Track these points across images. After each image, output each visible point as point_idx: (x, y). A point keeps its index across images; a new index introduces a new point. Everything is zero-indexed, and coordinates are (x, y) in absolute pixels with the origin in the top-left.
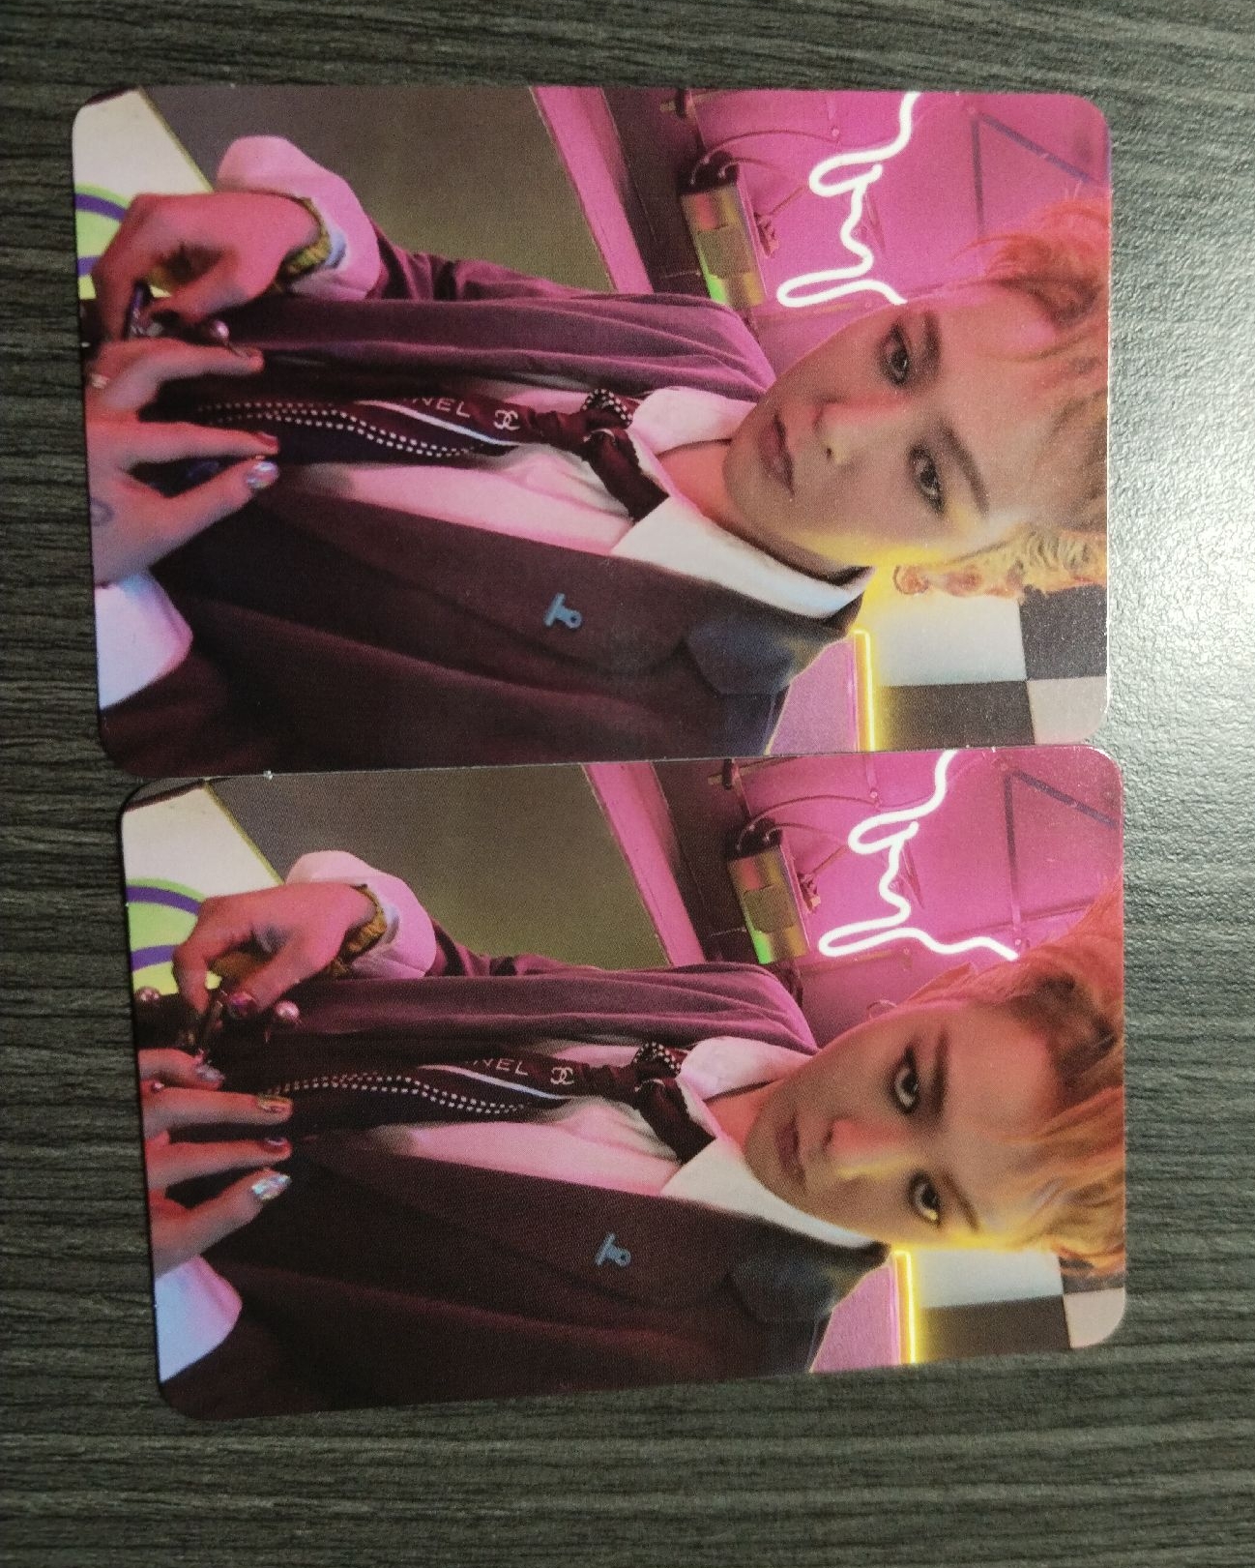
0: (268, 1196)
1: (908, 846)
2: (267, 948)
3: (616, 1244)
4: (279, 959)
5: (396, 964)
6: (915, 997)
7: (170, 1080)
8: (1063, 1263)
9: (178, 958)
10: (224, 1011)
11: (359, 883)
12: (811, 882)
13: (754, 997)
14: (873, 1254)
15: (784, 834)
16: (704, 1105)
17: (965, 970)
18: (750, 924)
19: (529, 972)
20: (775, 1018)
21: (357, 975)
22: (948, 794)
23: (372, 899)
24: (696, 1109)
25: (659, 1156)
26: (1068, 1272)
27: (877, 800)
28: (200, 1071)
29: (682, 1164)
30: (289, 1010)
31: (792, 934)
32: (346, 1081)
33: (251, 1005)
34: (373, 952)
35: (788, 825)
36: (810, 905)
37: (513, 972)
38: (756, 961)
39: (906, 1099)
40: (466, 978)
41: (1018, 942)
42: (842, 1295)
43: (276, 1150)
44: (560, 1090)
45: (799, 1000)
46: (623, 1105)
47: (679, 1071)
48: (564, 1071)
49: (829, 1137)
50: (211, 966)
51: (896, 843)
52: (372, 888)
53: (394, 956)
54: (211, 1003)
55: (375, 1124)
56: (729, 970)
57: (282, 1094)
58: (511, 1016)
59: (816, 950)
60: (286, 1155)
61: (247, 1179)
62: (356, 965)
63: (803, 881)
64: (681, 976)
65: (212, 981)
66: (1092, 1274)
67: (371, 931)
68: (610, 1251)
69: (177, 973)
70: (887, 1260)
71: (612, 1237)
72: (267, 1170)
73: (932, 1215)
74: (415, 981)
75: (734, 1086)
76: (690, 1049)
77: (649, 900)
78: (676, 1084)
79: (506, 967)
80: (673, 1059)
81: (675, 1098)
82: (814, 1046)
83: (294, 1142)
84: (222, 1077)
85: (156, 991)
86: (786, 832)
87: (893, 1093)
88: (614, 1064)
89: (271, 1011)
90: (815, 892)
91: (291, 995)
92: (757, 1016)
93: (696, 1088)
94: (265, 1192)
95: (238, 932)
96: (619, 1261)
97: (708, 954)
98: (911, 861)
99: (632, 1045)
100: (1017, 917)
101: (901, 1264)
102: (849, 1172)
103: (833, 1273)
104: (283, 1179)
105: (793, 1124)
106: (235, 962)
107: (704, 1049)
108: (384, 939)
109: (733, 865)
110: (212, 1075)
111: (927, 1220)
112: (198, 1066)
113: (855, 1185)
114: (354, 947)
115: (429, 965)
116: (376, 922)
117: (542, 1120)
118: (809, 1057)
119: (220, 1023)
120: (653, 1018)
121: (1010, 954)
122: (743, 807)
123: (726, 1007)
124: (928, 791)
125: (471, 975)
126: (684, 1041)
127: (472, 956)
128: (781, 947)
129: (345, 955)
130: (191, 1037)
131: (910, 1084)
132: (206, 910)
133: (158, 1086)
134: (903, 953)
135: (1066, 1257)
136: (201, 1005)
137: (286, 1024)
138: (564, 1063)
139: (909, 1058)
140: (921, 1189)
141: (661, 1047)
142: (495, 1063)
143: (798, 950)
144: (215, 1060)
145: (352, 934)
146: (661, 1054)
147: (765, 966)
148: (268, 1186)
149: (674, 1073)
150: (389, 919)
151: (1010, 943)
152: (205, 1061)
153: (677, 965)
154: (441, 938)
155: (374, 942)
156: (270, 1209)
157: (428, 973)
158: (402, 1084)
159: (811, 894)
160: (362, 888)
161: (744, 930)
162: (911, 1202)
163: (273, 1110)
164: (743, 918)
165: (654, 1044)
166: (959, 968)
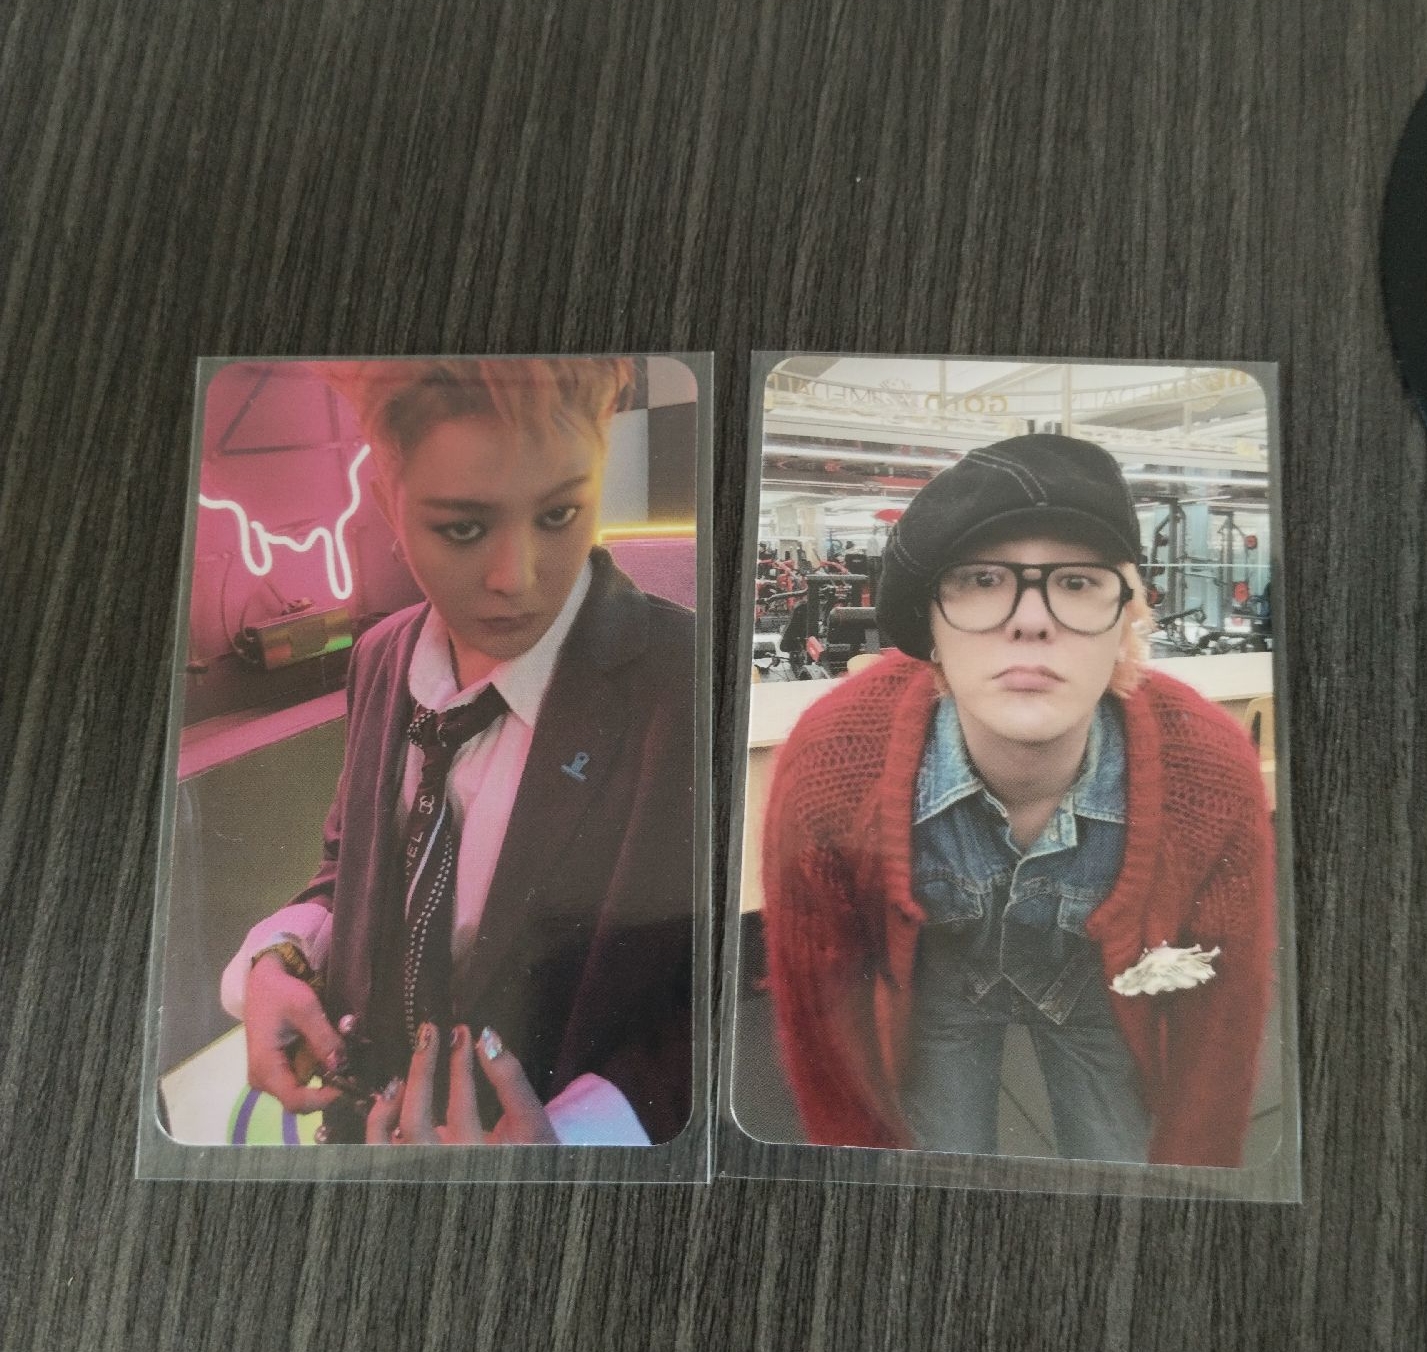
0: (499, 1046)
2: (293, 1038)
3: (569, 765)
5: (319, 936)
6: (391, 522)
7: (394, 1122)
8: (619, 410)
9: (294, 1110)
10: (339, 1074)
11: (250, 964)
14: (599, 559)
15: (249, 625)
17: (373, 485)
19: (338, 829)
21: (324, 969)
23: (263, 954)
24: (466, 698)
26: (629, 405)
28: (388, 1097)
29: (511, 711)
30: (346, 1022)
33: (339, 1053)
34: (307, 954)
36: (309, 606)
37: (336, 842)
38: (349, 649)
39: (474, 532)
42: (630, 585)
43: (461, 1036)
44: (438, 807)
46: (457, 755)
48: (423, 804)
49: (499, 592)
50: (304, 1083)
52: (254, 953)
53: (312, 938)
54: (334, 1084)
55: (450, 955)
56: (354, 672)
57: (415, 1030)
58: (373, 844)
60: (465, 1029)
61: (483, 1063)
62: (316, 967)
64: (355, 709)
66: (634, 386)
67: (289, 954)
68: (575, 769)
69: (306, 1111)
71: (565, 767)
72: (478, 1045)
73: (571, 512)
74: (335, 921)
75: (448, 670)
76: (416, 702)
78: (444, 714)
79: (332, 848)
81: (454, 714)
82: (423, 604)
83: (457, 1022)
84: (396, 1078)
86: (247, 624)
87: (471, 541)
88: (421, 764)
89: (346, 1037)
91: (334, 1021)
92: (394, 652)
93: (447, 698)
94: (495, 1048)
95: (277, 1061)
96: (585, 761)
98: (282, 527)
99: (407, 748)
102: (530, 578)
104: (486, 1033)
105: (484, 621)
106: (302, 1063)
107: (417, 691)
108: (297, 945)
110: (392, 1088)
111: (575, 517)
112: (384, 1097)
113: (540, 573)
114: (301, 969)
115: (323, 910)
116: (283, 950)
117: (462, 820)
118: (433, 609)
119: (351, 1078)
120: (386, 732)
123: (384, 674)
125: (335, 876)
126: (408, 705)
127: (319, 876)
129: (306, 976)
131: (462, 529)
132: (258, 1084)
133: (397, 1132)
135: (616, 407)
136: (333, 1093)
137: (356, 1025)
138: (416, 802)
139: (440, 529)
140: (549, 521)
144: (381, 1084)
145: (291, 970)
148: (491, 1046)
150: (281, 941)
152: (381, 1093)
154: (302, 899)
156: (509, 1044)
157: (330, 910)
158: (418, 934)
159: (299, 605)
160: (255, 961)
162: (559, 529)
163: (428, 1039)
166: (371, 489)
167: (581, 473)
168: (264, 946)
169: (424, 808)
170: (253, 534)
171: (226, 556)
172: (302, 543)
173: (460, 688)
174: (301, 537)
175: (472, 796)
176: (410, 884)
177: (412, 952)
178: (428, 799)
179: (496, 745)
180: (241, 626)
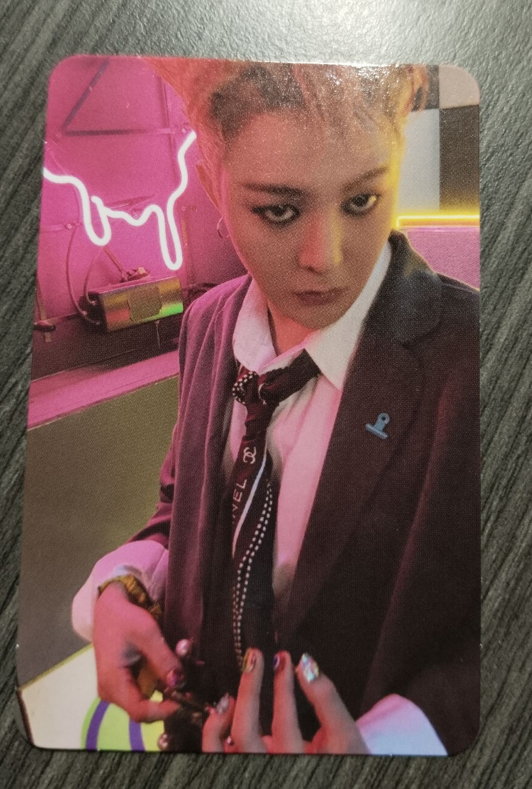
0: (316, 671)
1: (107, 204)
2: (136, 659)
3: (373, 424)
4: (146, 650)
5: (157, 569)
6: (217, 205)
7: (226, 733)
8: (415, 109)
9: (138, 719)
10: (179, 691)
11: (96, 592)
12: (128, 273)
13: (207, 317)
14: (397, 242)
15: (92, 290)
16: (280, 356)
17: (200, 168)
18: (154, 318)
19: (173, 475)
20: (223, 303)
21: (162, 599)
22: (73, 174)
23: (108, 584)
24: (283, 362)
25: (314, 390)
26: (423, 105)
27: (73, 224)
28: (220, 711)
29: (322, 375)
30: (183, 646)
31: (163, 289)
32: (238, 610)
33: (177, 672)
34: (147, 585)
35: (85, 287)
36: (144, 275)
37: (171, 487)
38: (180, 315)
39: (288, 214)
40: (172, 520)
41: (184, 131)
42: (424, 265)
43: (283, 661)
44: (259, 458)
45: (212, 286)
46: (274, 414)
47: (254, 372)
48: (246, 454)
49: (311, 269)
50: (146, 697)
51: (105, 213)
52: (101, 582)
53: (152, 569)
54: (174, 699)
55: (271, 590)
56: (185, 333)
57: (243, 654)
58: (203, 489)
59: (177, 272)
60: (287, 656)
61: (302, 684)
62: (155, 597)
63: (126, 279)
64: (187, 368)
65: (157, 697)
66: (427, 87)
67: (131, 586)
68: (378, 428)
69: (149, 720)
70: (402, 232)
71: (369, 426)
72: (297, 670)
73: (373, 199)
74: (170, 557)
75: (268, 336)
76: (239, 364)
77: (129, 388)
78: (263, 375)
79: (167, 492)
80: (245, 376)
81: (273, 376)
82: (244, 278)
83: (278, 649)
84: (227, 695)
85: (161, 737)
86: (90, 289)
87: (285, 223)
88: (245, 418)
89: (183, 660)
90: (135, 271)
91: (172, 644)
92: (220, 317)
93: (268, 361)
94: (313, 672)
95: (123, 677)
96: (387, 421)
97: (172, 348)
99: (232, 404)
100: (167, 131)
101: (405, 223)
102: (336, 257)
103: (408, 271)
104: (304, 658)
105: (299, 295)
106: (145, 681)
107: (241, 354)
108: (137, 577)
109: (110, 327)
110: (224, 703)
111: (375, 204)
112: (217, 712)
113: (347, 253)
114: (142, 598)
115: (160, 546)
116: (125, 581)
117: (280, 471)
118: (253, 281)
119: (188, 694)
120: (214, 388)
121: (192, 137)
122: (69, 318)
123: (211, 337)
124: (70, 188)
125: (171, 516)
126: (233, 367)
127: (157, 515)
128: (172, 297)
129: (147, 604)
130: (196, 715)
131: (278, 211)
132: (106, 697)
133: (229, 740)
134: (183, 211)
135: (411, 106)
136: (174, 707)
137: (192, 650)
138: (241, 453)
139: (259, 211)
140: (354, 206)
141: (236, 384)
142: (236, 503)
143: (176, 285)
144: (214, 700)
145: (133, 599)
146: (241, 385)
147: (185, 308)
148: (309, 670)
149: (256, 376)
150: (124, 573)
151: (183, 136)
152: (215, 707)
153: (178, 370)
154: (142, 536)
155: (140, 584)
156: (325, 669)
157: (166, 547)
158: (244, 570)
160: (101, 590)
161: (158, 322)
162: (362, 214)
163: (254, 663)
164: (149, 322)
165: (234, 389)
166: (198, 173)
167: (381, 164)
168: (110, 577)
169: (247, 458)
170: (93, 208)
171: (70, 226)
172: (137, 218)
173: (278, 352)
174: (136, 212)
175: (289, 450)
176: (236, 526)
177: (239, 586)
178: (251, 451)
179: (309, 405)
180: (85, 290)
